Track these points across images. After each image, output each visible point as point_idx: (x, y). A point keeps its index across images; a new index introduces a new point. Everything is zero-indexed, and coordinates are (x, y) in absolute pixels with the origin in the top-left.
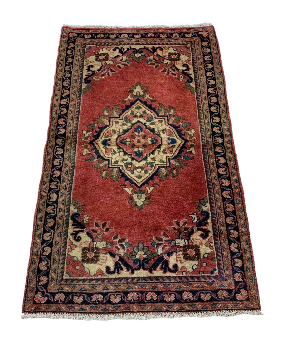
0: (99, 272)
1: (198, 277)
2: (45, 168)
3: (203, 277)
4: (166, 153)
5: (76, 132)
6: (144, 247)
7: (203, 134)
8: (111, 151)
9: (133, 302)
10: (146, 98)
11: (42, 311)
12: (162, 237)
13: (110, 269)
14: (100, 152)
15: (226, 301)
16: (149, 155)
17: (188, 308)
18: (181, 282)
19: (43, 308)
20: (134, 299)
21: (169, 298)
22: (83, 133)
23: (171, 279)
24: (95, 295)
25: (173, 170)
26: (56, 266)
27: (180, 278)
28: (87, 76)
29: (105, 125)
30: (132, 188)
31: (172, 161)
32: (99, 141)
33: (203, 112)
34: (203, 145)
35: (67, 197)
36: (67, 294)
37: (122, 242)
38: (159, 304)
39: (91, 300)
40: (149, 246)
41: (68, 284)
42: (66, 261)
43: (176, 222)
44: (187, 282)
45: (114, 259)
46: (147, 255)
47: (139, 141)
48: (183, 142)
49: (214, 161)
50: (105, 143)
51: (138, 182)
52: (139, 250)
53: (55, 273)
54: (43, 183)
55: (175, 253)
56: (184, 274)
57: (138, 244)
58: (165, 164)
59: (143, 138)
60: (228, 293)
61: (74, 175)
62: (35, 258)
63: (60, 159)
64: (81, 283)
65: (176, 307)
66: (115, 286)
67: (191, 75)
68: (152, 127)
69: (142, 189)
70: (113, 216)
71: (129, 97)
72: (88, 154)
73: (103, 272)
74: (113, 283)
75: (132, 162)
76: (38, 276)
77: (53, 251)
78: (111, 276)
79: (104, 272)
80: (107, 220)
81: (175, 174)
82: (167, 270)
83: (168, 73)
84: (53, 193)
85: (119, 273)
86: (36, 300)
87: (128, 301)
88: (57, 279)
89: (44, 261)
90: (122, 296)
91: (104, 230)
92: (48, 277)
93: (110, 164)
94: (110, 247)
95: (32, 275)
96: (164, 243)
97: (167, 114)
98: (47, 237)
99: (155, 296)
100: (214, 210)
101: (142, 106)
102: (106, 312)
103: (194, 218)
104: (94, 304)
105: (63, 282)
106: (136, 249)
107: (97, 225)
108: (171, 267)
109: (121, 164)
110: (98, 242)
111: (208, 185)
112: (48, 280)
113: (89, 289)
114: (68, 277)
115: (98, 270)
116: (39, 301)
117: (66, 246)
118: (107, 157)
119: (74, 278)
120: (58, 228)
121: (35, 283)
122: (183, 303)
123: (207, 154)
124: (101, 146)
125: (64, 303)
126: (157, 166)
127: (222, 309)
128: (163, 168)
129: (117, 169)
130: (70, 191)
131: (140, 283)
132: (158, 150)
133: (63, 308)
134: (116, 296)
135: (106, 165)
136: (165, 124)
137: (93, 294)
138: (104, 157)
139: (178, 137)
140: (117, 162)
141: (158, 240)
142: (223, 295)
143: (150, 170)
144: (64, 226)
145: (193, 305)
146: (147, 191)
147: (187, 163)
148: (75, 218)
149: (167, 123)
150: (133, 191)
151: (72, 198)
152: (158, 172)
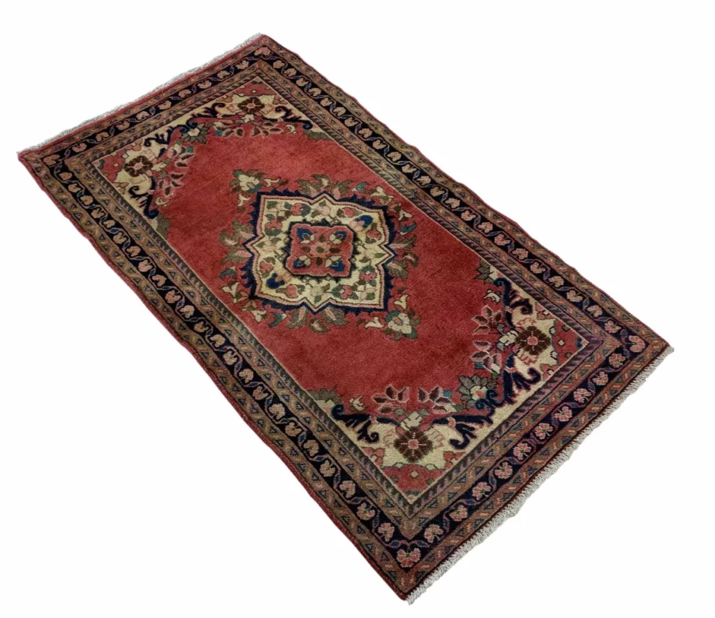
0: (448, 456)
1: (570, 364)
2: (220, 379)
3: (575, 358)
4: (373, 241)
5: (213, 298)
6: (471, 379)
7: (396, 185)
9: (528, 457)
10: (269, 185)
11: (429, 570)
12: (480, 349)
13: (458, 441)
14: (279, 301)
15: (628, 364)
16: (354, 260)
17: (596, 409)
18: (558, 385)
19: (425, 566)
20: (526, 453)
21: (565, 415)
22: (224, 292)
23: (543, 390)
24: (474, 488)
25: (406, 256)
26: (382, 497)
27: (551, 381)
28: (143, 208)
29: (247, 260)
30: (376, 318)
31: (393, 246)
32: (261, 287)
33: (368, 157)
34: (412, 199)
35: (298, 395)
36: (437, 520)
37: (437, 396)
38: (562, 432)
39: (476, 500)
40: (476, 372)
41: (425, 506)
42: (389, 479)
43: (477, 318)
44: (564, 379)
45: (450, 424)
46: (486, 386)
47: (320, 250)
48: (382, 213)
49: (446, 211)
50: (273, 284)
51: (375, 305)
52: (469, 388)
53: (392, 506)
54: (241, 402)
55: (515, 357)
56: (552, 373)
57: (460, 381)
58: (387, 255)
59: (322, 242)
60: (620, 354)
61: (275, 358)
62: (341, 512)
63: (230, 352)
64: (439, 490)
65: (583, 419)
66: (487, 455)
67: (300, 117)
68: (319, 218)
69: (391, 308)
70: (388, 373)
71: (242, 198)
72: (264, 316)
73: (452, 452)
74: (480, 455)
75: (340, 285)
76: (373, 531)
77: (358, 482)
78: (468, 449)
79: (455, 451)
80: (387, 383)
81: (413, 260)
82: (528, 384)
83: (266, 133)
84: (271, 405)
85: (474, 437)
86: (404, 565)
87: (521, 461)
88: (404, 513)
89: (360, 505)
90: (508, 462)
91: (397, 399)
92: (388, 521)
93: (312, 307)
94: (427, 414)
95: (363, 538)
96: (491, 355)
97: (322, 189)
98: (327, 470)
99: (546, 426)
100: (506, 270)
101: (275, 200)
102: (511, 497)
103: (493, 297)
104: (484, 502)
105: (416, 509)
106: (463, 390)
107: (380, 400)
108: (528, 377)
109: (326, 297)
110: (406, 420)
111: (469, 244)
112: (393, 525)
113: (459, 489)
114: (415, 498)
115: (444, 454)
116: (410, 562)
117: (367, 460)
118: (298, 300)
119: (425, 491)
120: (330, 446)
121: (379, 544)
122: (585, 408)
123: (428, 208)
124: (273, 292)
125: (446, 534)
126: (380, 265)
127: (632, 377)
128: (391, 263)
129: (328, 308)
130: (293, 383)
131: (513, 426)
132: (359, 244)
133: (452, 541)
134: (501, 468)
135: (307, 313)
136: (333, 204)
137: (470, 490)
138: (293, 304)
139: (367, 209)
140: (318, 298)
141: (478, 357)
142: (618, 360)
143: (376, 277)
144: (336, 436)
145: (598, 400)
146: (400, 306)
147: (415, 236)
148: (340, 414)
149: (334, 202)
150: (383, 320)
151: (307, 392)
152: (389, 272)
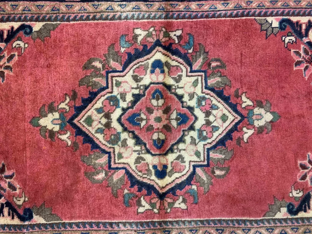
4: (180, 77)
5: (142, 224)
7: (144, 16)
8: (177, 163)
10: (67, 108)
14: (179, 181)
16: (185, 104)
22: (142, 213)
25: (211, 66)
28: (15, 217)
29: (126, 177)
30: (245, 129)
31: (196, 67)
32: (157, 184)
33: (99, 12)
34: (166, 18)
35: (262, 225)
43: (296, 65)
47: (158, 120)
48: (160, 49)
49: (196, 4)
50: (161, 174)
51: (233, 120)
58: (200, 78)
59: (152, 113)
61: (223, 218)
67: (12, 28)
68: (129, 98)
69: (244, 113)
70: (290, 155)
71: (64, 137)
72: (184, 201)
75: (198, 130)
80: (296, 163)
81: (219, 64)
83: (7, 68)
93: (202, 163)
97: (103, 72)
100: (278, 12)
101: (86, 115)
103: (289, 40)
107: (304, 178)
109: (200, 147)
111: (237, 16)
118: (187, 169)
123: (183, 13)
124: (168, 180)
126: (204, 90)
128: (208, 81)
129: (211, 153)
130: (251, 222)
132: (175, 89)
135: (204, 170)
136: (123, 76)
138: (189, 174)
139: (148, 56)
140: (197, 154)
143: (212, 101)
144: (307, 224)
146: (248, 106)
147: (200, 44)
148: (294, 210)
149: (122, 74)
150: (249, 127)
151: (263, 218)
152: (216, 89)
